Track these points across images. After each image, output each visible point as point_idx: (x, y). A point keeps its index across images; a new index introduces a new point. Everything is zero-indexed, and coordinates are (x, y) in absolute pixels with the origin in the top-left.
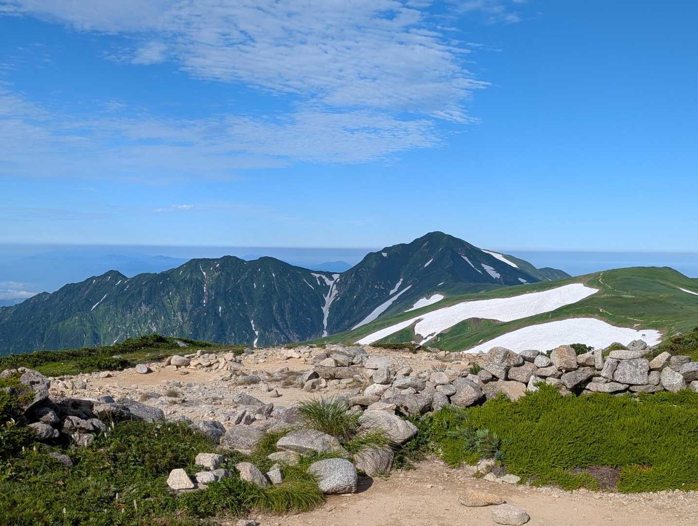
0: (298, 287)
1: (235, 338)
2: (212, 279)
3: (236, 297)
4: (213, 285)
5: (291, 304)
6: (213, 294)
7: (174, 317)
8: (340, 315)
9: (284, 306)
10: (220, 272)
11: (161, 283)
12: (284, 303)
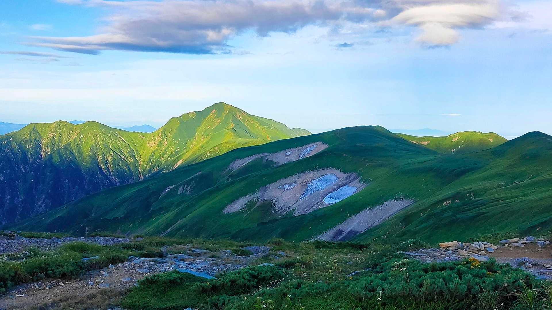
0: (117, 144)
1: (69, 184)
2: (47, 139)
3: (68, 153)
4: (49, 144)
5: (112, 156)
6: (49, 150)
7: (18, 168)
8: (151, 164)
9: (107, 158)
10: (54, 133)
11: (5, 142)
12: (107, 156)
